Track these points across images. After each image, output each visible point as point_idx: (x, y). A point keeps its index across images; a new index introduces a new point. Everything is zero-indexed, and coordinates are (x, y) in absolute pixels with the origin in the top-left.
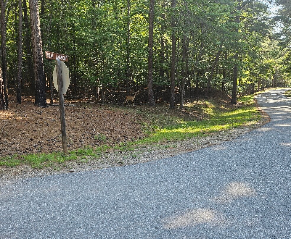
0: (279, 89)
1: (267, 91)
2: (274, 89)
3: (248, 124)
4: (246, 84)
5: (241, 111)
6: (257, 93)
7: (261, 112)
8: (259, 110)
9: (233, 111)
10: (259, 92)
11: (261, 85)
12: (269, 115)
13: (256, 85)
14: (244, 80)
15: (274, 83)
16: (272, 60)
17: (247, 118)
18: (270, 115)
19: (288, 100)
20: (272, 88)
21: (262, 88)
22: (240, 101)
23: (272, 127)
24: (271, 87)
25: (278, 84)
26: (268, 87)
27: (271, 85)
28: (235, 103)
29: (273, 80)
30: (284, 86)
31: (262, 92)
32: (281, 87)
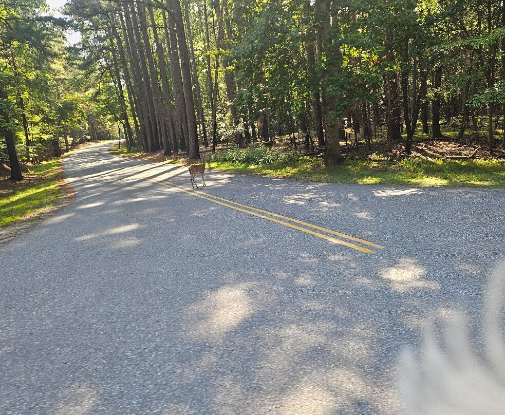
0: (102, 143)
1: (82, 149)
2: (94, 144)
3: (31, 215)
4: (40, 140)
5: (31, 192)
6: (66, 154)
7: (64, 189)
8: (61, 186)
9: (14, 194)
10: (70, 152)
11: (70, 140)
12: (74, 192)
13: (61, 139)
14: (35, 132)
15: (93, 134)
16: (77, 95)
17: (36, 202)
18: (76, 191)
19: (112, 160)
20: (90, 143)
21: (74, 145)
22: (32, 173)
23: (72, 212)
24: (89, 140)
25: (99, 134)
26: (83, 141)
27: (89, 137)
28: (21, 178)
29: (89, 128)
30: (109, 139)
31: (76, 151)
32: (104, 139)
